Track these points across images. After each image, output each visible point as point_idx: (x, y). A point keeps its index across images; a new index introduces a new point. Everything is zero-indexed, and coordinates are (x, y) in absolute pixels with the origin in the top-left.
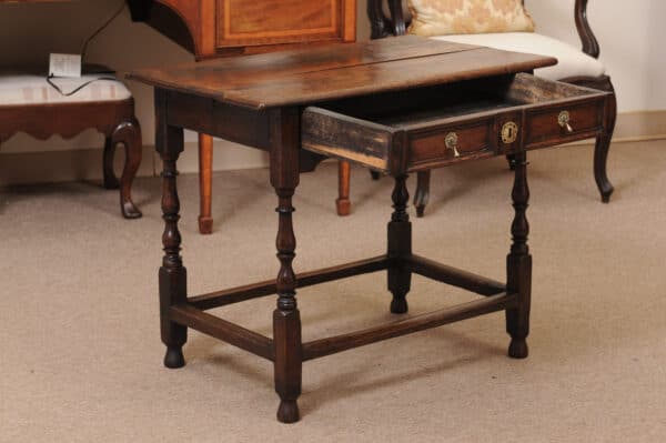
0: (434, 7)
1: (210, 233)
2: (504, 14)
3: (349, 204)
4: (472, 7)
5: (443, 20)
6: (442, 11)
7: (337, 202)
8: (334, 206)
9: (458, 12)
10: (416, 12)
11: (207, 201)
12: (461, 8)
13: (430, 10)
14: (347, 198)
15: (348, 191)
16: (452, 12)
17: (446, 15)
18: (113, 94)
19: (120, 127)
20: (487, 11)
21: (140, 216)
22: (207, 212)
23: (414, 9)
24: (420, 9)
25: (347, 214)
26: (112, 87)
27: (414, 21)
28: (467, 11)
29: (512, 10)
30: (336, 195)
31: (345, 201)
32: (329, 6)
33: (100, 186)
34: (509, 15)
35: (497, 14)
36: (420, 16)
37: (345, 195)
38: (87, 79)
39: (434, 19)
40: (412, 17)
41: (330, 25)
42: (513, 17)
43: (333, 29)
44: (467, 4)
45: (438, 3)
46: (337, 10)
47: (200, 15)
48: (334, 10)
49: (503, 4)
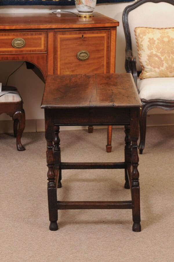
0: (151, 66)
3: (111, 148)
4: (167, 66)
5: (155, 71)
6: (154, 67)
7: (107, 146)
8: (105, 148)
9: (161, 68)
10: (144, 67)
12: (162, 66)
13: (149, 67)
15: (111, 142)
16: (159, 68)
17: (156, 69)
18: (14, 99)
19: (16, 113)
21: (24, 149)
23: (143, 66)
24: (146, 66)
25: (110, 151)
26: (13, 96)
27: (143, 71)
28: (165, 68)
31: (109, 146)
33: (12, 136)
36: (145, 69)
37: (110, 144)
38: (4, 93)
39: (151, 71)
40: (142, 70)
44: (165, 65)
45: (153, 64)
46: (107, 67)
47: (47, 68)
48: (105, 67)
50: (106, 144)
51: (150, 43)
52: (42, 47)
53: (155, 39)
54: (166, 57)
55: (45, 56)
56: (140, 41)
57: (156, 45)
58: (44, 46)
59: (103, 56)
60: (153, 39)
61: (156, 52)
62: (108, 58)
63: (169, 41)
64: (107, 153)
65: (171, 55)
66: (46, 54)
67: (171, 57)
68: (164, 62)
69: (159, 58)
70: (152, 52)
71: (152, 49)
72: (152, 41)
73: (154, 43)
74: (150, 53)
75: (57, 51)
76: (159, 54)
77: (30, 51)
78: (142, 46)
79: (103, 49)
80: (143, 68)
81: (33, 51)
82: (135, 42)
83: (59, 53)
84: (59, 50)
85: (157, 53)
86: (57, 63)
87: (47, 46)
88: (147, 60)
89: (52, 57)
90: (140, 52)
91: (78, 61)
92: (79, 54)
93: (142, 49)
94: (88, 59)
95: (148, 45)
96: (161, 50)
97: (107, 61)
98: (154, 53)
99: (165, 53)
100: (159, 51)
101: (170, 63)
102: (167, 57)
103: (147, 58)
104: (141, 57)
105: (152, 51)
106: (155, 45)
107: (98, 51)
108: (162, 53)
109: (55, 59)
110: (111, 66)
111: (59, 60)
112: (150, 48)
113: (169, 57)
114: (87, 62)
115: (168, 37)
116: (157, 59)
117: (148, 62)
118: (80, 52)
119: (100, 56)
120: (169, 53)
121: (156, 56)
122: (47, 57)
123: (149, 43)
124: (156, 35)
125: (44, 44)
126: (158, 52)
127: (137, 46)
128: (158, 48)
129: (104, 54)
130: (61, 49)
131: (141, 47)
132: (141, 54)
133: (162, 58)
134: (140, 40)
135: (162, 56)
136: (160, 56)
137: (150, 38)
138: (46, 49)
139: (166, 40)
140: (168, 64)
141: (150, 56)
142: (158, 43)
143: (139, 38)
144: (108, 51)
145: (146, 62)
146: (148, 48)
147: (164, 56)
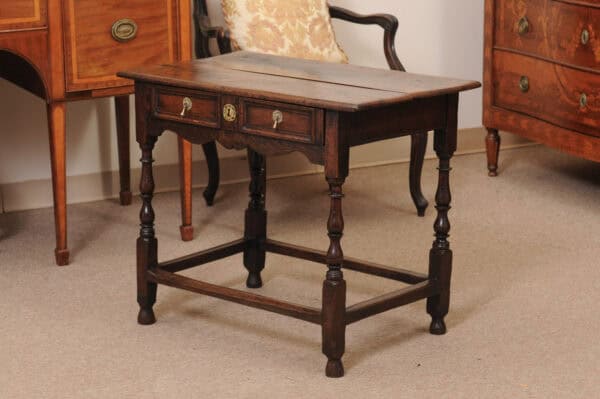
0: (258, 46)
1: (67, 264)
2: (322, 49)
3: (192, 231)
4: (292, 44)
6: (266, 49)
7: (181, 228)
8: (178, 233)
9: (280, 50)
11: (63, 235)
12: (282, 46)
13: (254, 49)
14: (190, 224)
15: (191, 218)
16: (275, 50)
20: (306, 47)
22: (63, 245)
23: (239, 48)
25: (191, 239)
28: (288, 49)
29: (328, 46)
30: (179, 222)
31: (188, 228)
32: (167, 50)
34: (326, 51)
35: (316, 50)
37: (188, 222)
42: (330, 53)
44: (288, 42)
45: (262, 43)
46: (174, 53)
47: (50, 62)
48: (171, 53)
49: (320, 41)
50: (181, 224)
52: (37, 17)
55: (42, 35)
57: (265, 1)
58: (41, 15)
59: (166, 30)
61: (266, 15)
62: (176, 33)
64: (184, 243)
65: (297, 21)
66: (46, 32)
67: (297, 25)
68: (285, 37)
69: (274, 28)
70: (259, 16)
71: (258, 11)
74: (254, 19)
75: (69, 24)
76: (272, 20)
77: (11, 26)
78: (235, 6)
79: (166, 15)
81: (17, 26)
83: (73, 27)
84: (72, 20)
85: (269, 19)
86: (70, 50)
87: (46, 14)
88: (247, 35)
89: (59, 38)
90: (230, 18)
91: (115, 43)
92: (115, 27)
93: (235, 12)
94: (135, 37)
95: (248, 3)
96: (275, 10)
97: (173, 39)
98: (262, 18)
99: (284, 16)
100: (273, 14)
101: (296, 37)
102: (290, 25)
103: (249, 30)
104: (233, 28)
105: (257, 14)
106: (262, 1)
107: (155, 19)
108: (277, 17)
109: (66, 41)
111: (73, 44)
112: (251, 7)
113: (294, 25)
114: (134, 45)
116: (269, 30)
117: (251, 38)
118: (118, 24)
119: (158, 29)
120: (293, 17)
121: (267, 24)
122: (48, 36)
125: (41, 9)
126: (270, 16)
127: (223, 6)
128: (269, 8)
129: (167, 25)
130: (77, 19)
131: (232, 6)
132: (234, 21)
133: (281, 28)
135: (280, 24)
136: (276, 25)
138: (44, 21)
140: (293, 39)
141: (254, 27)
144: (176, 18)
145: (246, 38)
146: (248, 8)
147: (284, 24)
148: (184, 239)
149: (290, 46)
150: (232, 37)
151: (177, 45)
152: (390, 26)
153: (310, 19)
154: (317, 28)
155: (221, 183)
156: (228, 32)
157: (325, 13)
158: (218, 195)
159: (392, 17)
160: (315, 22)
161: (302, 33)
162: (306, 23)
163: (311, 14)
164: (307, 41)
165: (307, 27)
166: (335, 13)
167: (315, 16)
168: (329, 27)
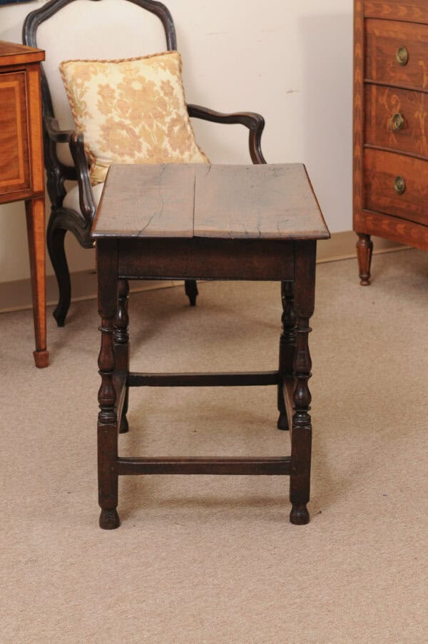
0: (113, 151)
2: (182, 153)
3: (47, 356)
4: (150, 147)
6: (122, 154)
7: (35, 354)
8: (32, 358)
9: (137, 154)
10: (94, 156)
12: (140, 151)
13: (109, 154)
14: (45, 349)
15: (45, 342)
16: (132, 155)
17: (126, 158)
20: (166, 151)
23: (91, 153)
24: (99, 153)
25: (46, 365)
27: (93, 165)
28: (146, 153)
29: (189, 148)
31: (42, 353)
34: (187, 154)
35: (176, 154)
36: (99, 160)
37: (43, 347)
40: (91, 161)
41: (18, 177)
42: (191, 156)
43: (22, 181)
44: (145, 146)
45: (117, 147)
46: (24, 161)
48: (21, 161)
49: (180, 144)
50: (34, 349)
51: (103, 97)
53: (113, 86)
54: (143, 127)
56: (79, 93)
57: (118, 101)
59: (16, 137)
60: (108, 86)
61: (120, 117)
62: (27, 139)
63: (144, 90)
64: (39, 371)
65: (155, 121)
67: (155, 127)
68: (141, 140)
69: (129, 130)
70: (112, 118)
71: (111, 112)
72: (105, 91)
73: (112, 97)
74: (108, 121)
76: (127, 122)
78: (86, 106)
79: (14, 120)
80: (91, 157)
82: (65, 98)
85: (123, 120)
88: (101, 139)
90: (80, 120)
93: (86, 114)
95: (100, 102)
96: (130, 111)
97: (23, 147)
98: (117, 119)
99: (139, 117)
100: (127, 115)
101: (155, 139)
102: (147, 128)
103: (102, 133)
104: (85, 131)
105: (109, 115)
106: (115, 101)
107: (4, 124)
108: (133, 118)
110: (35, 157)
112: (104, 108)
113: (151, 126)
115: (141, 80)
116: (124, 132)
117: (104, 142)
119: (7, 136)
120: (150, 117)
121: (122, 126)
123: (100, 98)
124: (114, 77)
126: (126, 118)
127: (72, 107)
128: (123, 107)
129: (16, 131)
131: (82, 107)
132: (85, 124)
133: (137, 130)
134: (77, 92)
135: (136, 125)
136: (132, 127)
137: (100, 86)
139: (137, 86)
140: (150, 142)
141: (108, 129)
142: (121, 95)
143: (74, 88)
144: (26, 122)
145: (98, 142)
146: (100, 109)
147: (140, 126)
148: (39, 366)
149: (148, 151)
150: (86, 141)
151: (27, 153)
152: (255, 125)
153: (168, 119)
154: (176, 129)
155: (73, 300)
156: (81, 136)
157: (183, 112)
158: (70, 313)
159: (258, 116)
160: (174, 122)
161: (160, 135)
162: (164, 123)
163: (169, 114)
164: (166, 144)
165: (165, 128)
166: (194, 112)
167: (174, 116)
168: (189, 128)
